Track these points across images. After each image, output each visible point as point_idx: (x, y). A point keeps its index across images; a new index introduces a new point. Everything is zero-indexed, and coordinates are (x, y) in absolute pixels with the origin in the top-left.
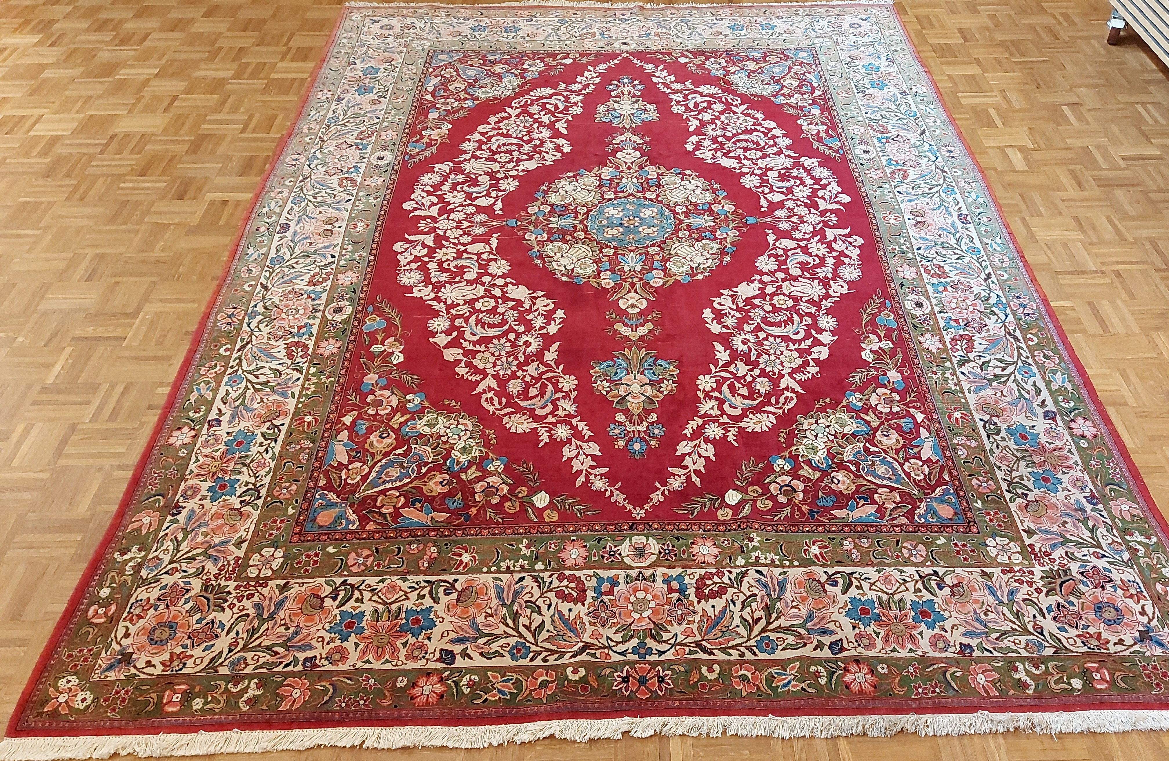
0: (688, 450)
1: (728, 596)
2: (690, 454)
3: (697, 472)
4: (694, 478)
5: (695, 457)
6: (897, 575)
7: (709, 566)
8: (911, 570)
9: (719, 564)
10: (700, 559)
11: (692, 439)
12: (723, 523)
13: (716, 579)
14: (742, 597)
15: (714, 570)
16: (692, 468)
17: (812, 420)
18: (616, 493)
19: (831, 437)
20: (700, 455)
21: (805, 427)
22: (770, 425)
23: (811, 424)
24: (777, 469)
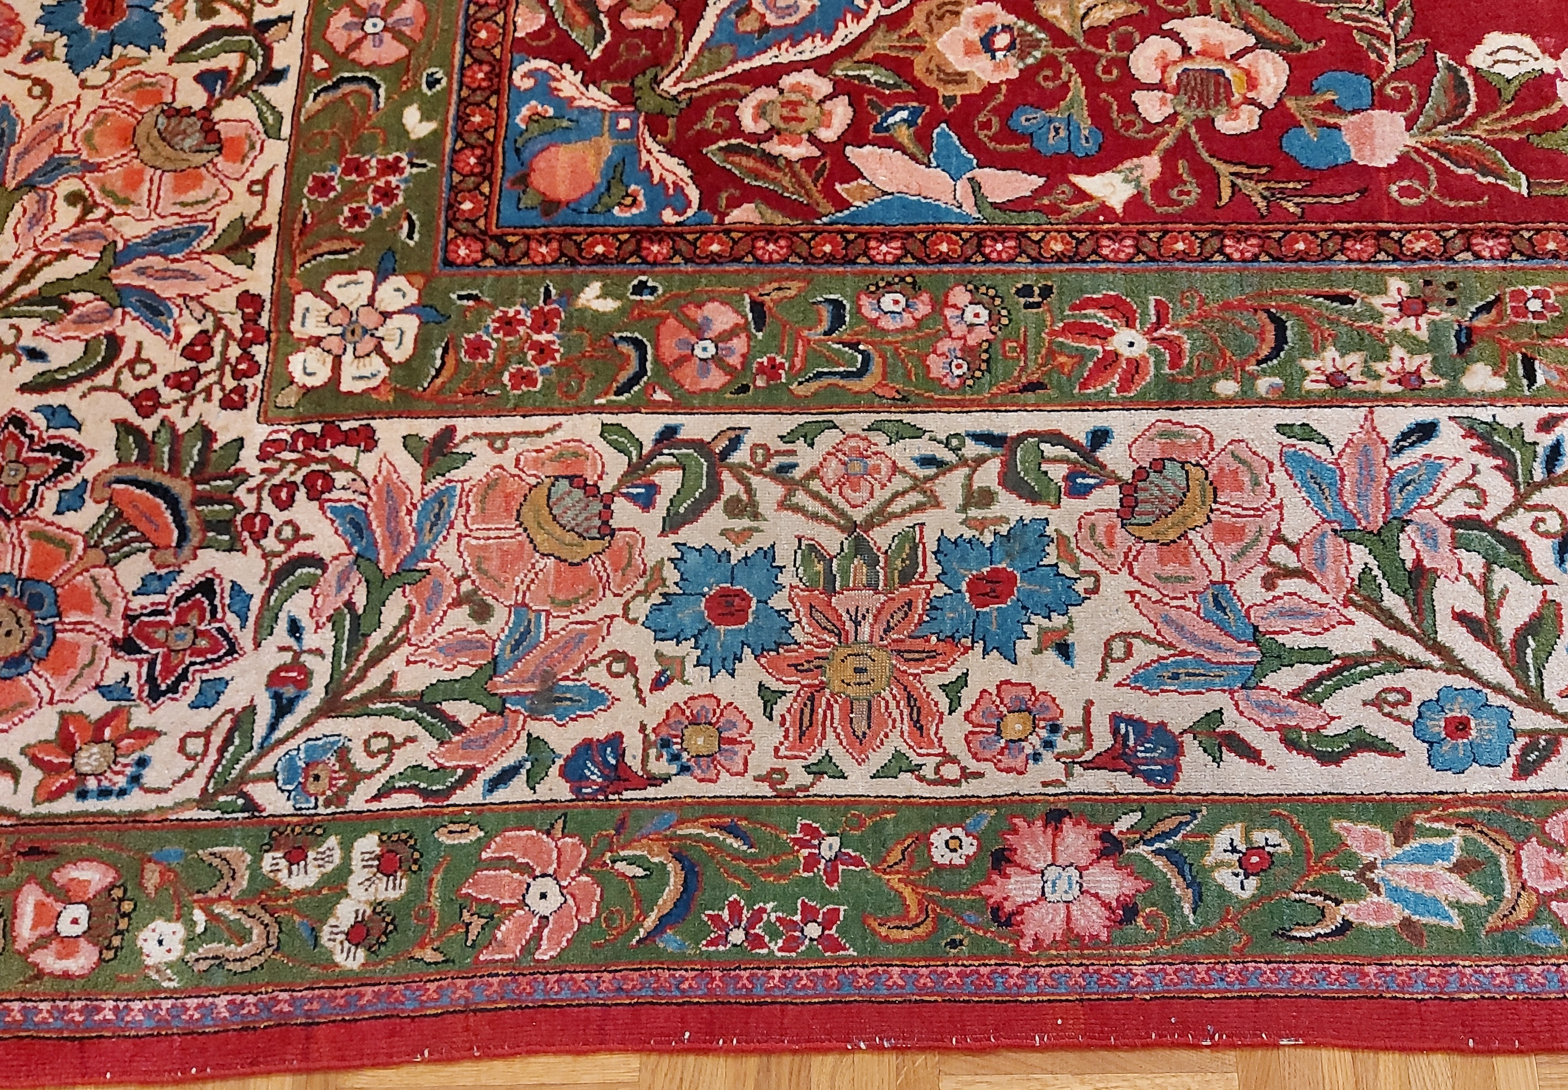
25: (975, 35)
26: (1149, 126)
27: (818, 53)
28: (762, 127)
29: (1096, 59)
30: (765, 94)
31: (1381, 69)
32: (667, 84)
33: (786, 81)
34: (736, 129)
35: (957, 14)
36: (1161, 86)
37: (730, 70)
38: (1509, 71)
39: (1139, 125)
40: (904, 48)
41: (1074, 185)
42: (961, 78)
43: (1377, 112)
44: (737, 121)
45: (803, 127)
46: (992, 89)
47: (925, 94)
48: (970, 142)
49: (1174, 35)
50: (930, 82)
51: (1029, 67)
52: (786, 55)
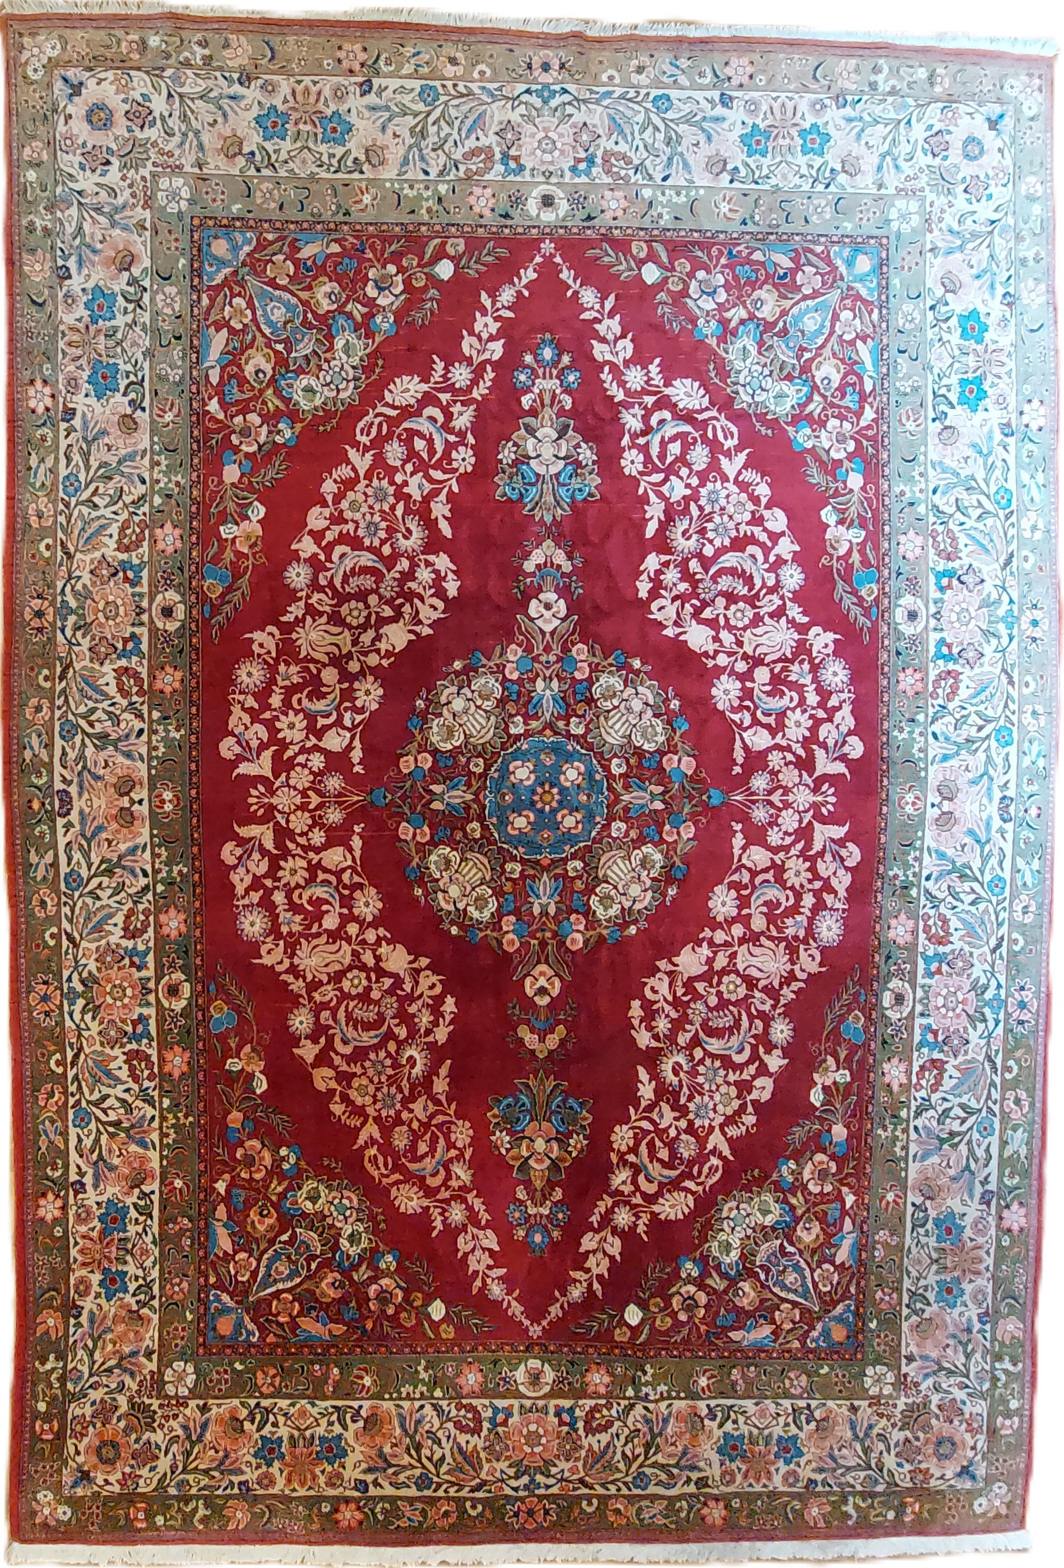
0: (593, 1245)
1: (613, 1430)
2: (594, 1252)
3: (600, 1277)
4: (596, 1286)
5: (600, 1255)
6: (773, 1408)
7: (600, 1397)
8: (786, 1403)
9: (609, 1396)
10: (591, 1389)
11: (597, 1231)
12: (619, 1345)
13: (605, 1412)
14: (626, 1431)
15: (603, 1402)
16: (595, 1271)
17: (734, 1204)
18: (514, 1303)
19: (749, 1232)
20: (605, 1253)
21: (724, 1214)
22: (687, 1211)
23: (731, 1209)
24: (684, 1275)
25: (806, 1232)
26: (834, 1189)
27: (809, 1271)
28: (830, 1286)
29: (814, 1201)
30: (820, 1285)
31: (820, 1129)
32: (817, 1309)
33: (817, 1280)
34: (830, 1292)
35: (800, 1237)
36: (823, 1186)
37: (814, 1294)
38: (822, 1097)
39: (834, 1192)
40: (809, 1250)
41: (849, 1209)
42: (818, 1236)
43: (833, 1132)
44: (828, 1292)
45: (830, 1275)
46: (822, 1228)
47: (822, 1245)
48: (837, 1234)
49: (808, 1181)
50: (819, 1243)
51: (816, 1219)
52: (809, 1280)
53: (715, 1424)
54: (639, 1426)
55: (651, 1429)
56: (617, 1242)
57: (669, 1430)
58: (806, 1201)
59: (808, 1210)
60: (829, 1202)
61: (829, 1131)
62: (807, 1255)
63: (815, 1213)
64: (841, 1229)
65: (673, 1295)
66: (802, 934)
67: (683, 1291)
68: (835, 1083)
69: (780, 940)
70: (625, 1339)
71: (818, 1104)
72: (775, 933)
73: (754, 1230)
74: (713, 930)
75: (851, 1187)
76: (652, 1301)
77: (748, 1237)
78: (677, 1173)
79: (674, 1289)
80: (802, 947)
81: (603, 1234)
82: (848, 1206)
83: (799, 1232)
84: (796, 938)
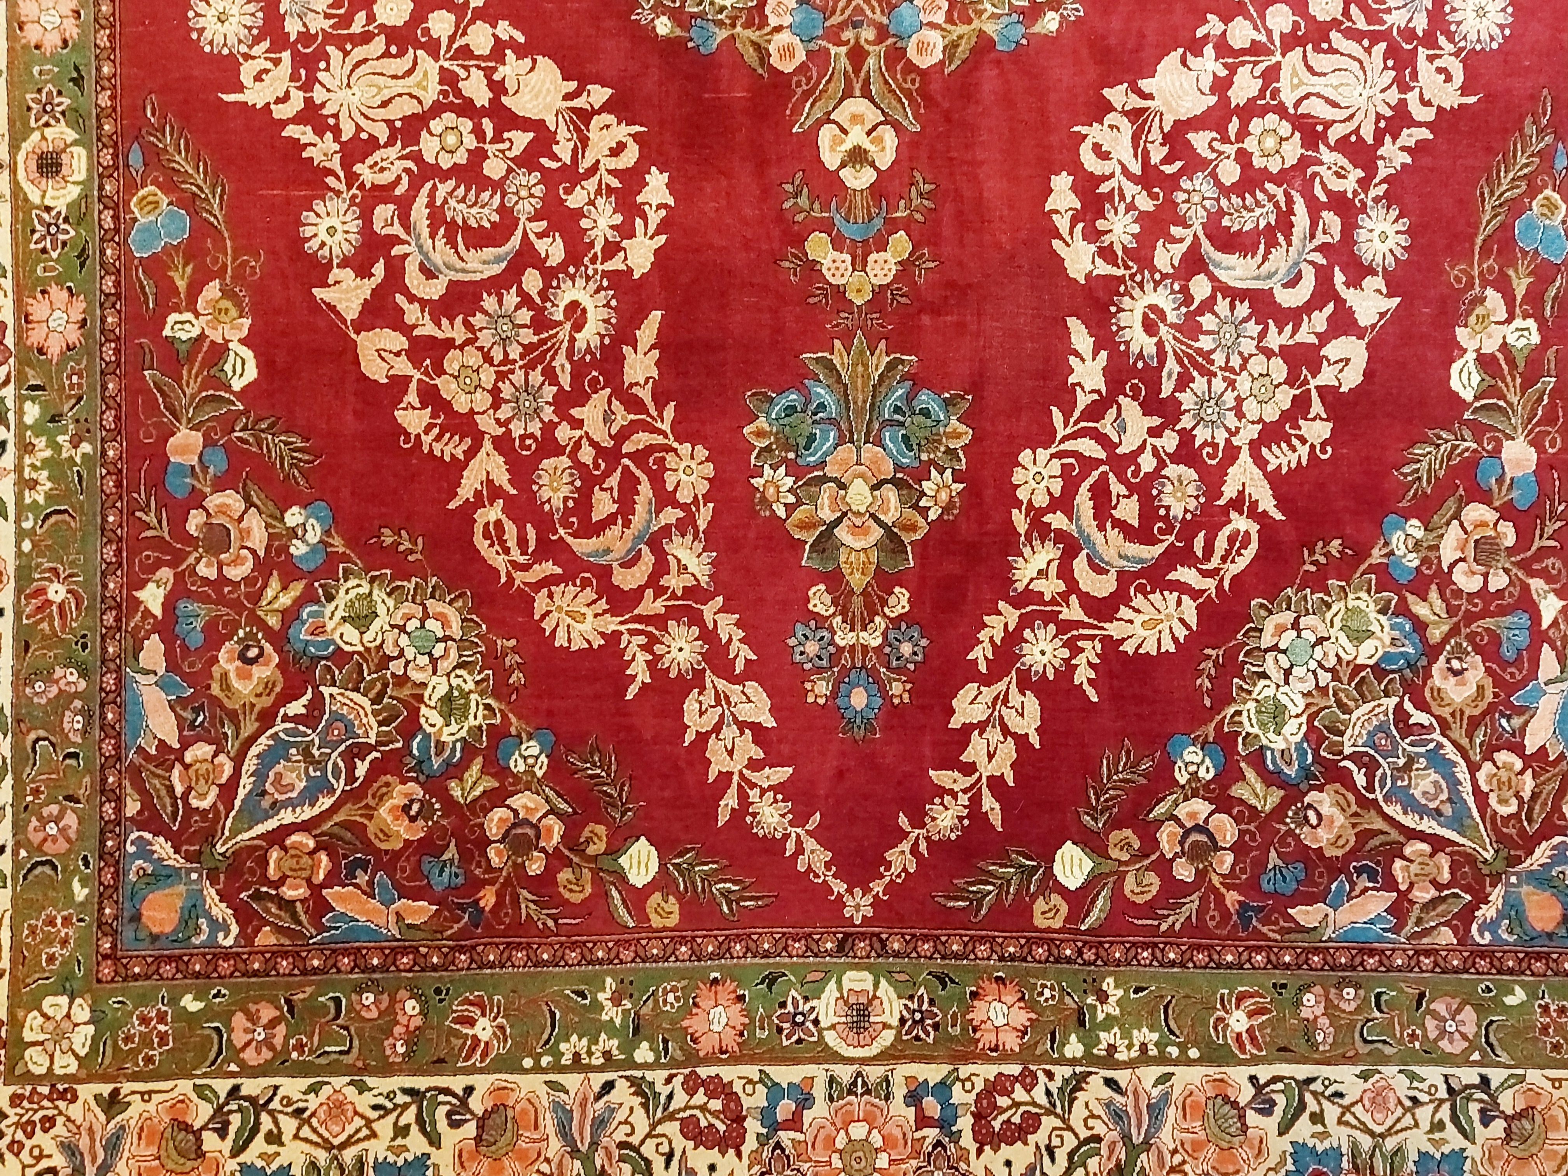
0: (978, 713)
1: (1040, 1137)
2: (982, 727)
3: (996, 783)
4: (989, 803)
5: (994, 734)
6: (1401, 1085)
7: (1006, 1057)
8: (1433, 1074)
9: (1026, 1055)
10: (987, 1038)
11: (987, 681)
12: (1045, 937)
13: (1019, 1094)
14: (1071, 1142)
15: (1015, 1069)
16: (986, 770)
17: (1288, 617)
18: (810, 844)
19: (1325, 678)
20: (1006, 731)
21: (1267, 641)
22: (1181, 633)
23: (1280, 630)
24: (1182, 778)
25: (1453, 680)
26: (1511, 583)
27: (1465, 769)
28: (1514, 802)
29: (1467, 611)
30: (1493, 800)
31: (1475, 451)
32: (1489, 855)
33: (1485, 788)
34: (1516, 816)
35: (1439, 690)
36: (1486, 576)
37: (1478, 820)
38: (1476, 379)
39: (1511, 589)
40: (1461, 720)
41: (1550, 627)
42: (1480, 688)
43: (1503, 455)
44: (1511, 816)
45: (1513, 778)
46: (1488, 670)
47: (1491, 709)
48: (1523, 684)
49: (1452, 566)
50: (1483, 706)
51: (1474, 650)
52: (1467, 788)
53: (1271, 1123)
54: (1100, 1129)
55: (1126, 1137)
56: (1032, 704)
57: (1166, 1137)
58: (1451, 611)
59: (1454, 631)
60: (1503, 611)
61: (1496, 453)
62: (1458, 733)
63: (1471, 638)
64: (1533, 674)
65: (1159, 823)
66: (1421, 24)
67: (1182, 812)
68: (1504, 347)
69: (1375, 38)
70: (1058, 924)
71: (1468, 395)
72: (1361, 24)
73: (1336, 677)
74: (1227, 20)
75: (1549, 578)
76: (1115, 836)
77: (1323, 691)
78: (1159, 549)
79: (1160, 810)
80: (1422, 53)
81: (1001, 686)
82: (1546, 622)
83: (1437, 680)
84: (1409, 34)
